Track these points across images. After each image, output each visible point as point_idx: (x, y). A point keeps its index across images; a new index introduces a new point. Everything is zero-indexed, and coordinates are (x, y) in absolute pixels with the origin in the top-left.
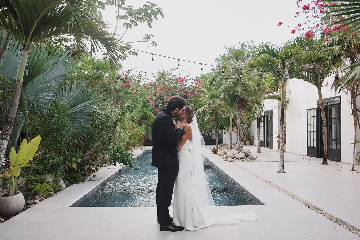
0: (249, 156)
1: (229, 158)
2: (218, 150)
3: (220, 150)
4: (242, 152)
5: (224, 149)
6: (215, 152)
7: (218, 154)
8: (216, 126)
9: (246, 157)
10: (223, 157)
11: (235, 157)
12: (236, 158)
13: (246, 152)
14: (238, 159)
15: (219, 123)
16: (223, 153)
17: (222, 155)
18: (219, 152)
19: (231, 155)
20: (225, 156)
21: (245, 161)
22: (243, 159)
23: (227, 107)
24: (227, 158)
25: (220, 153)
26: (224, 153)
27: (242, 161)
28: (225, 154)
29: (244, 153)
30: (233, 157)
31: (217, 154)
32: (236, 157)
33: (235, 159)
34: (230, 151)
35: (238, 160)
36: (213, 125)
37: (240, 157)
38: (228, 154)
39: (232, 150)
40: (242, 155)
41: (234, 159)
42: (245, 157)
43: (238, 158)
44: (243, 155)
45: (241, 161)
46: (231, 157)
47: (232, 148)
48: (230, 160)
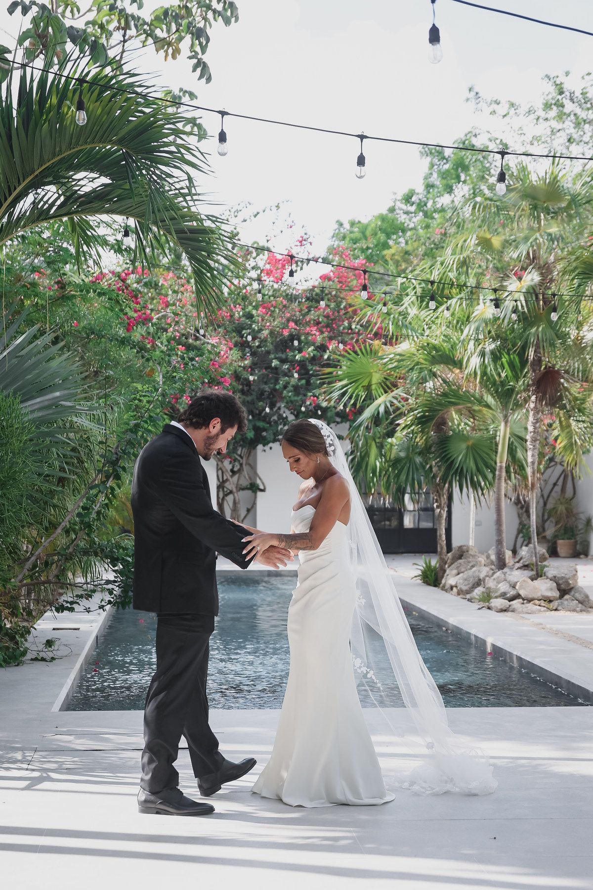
0: (572, 593)
1: (496, 597)
2: (445, 571)
3: (455, 572)
4: (547, 578)
5: (473, 566)
6: (432, 579)
7: (447, 586)
8: (440, 475)
9: (561, 597)
10: (468, 596)
11: (517, 596)
12: (524, 600)
13: (562, 578)
14: (530, 600)
15: (453, 461)
16: (466, 582)
17: (465, 588)
18: (451, 579)
19: (503, 587)
20: (478, 591)
21: (556, 610)
22: (550, 601)
23: (489, 399)
24: (487, 597)
25: (453, 583)
26: (472, 581)
27: (544, 611)
28: (478, 583)
29: (554, 579)
30: (512, 593)
31: (444, 586)
32: (522, 593)
33: (521, 600)
34: (499, 574)
35: (530, 606)
36: (431, 467)
37: (538, 595)
38: (490, 583)
39: (505, 570)
40: (544, 587)
41: (516, 603)
42: (556, 594)
43: (530, 596)
44: (551, 589)
45: (543, 609)
46: (503, 595)
47: (501, 564)
48: (502, 607)
